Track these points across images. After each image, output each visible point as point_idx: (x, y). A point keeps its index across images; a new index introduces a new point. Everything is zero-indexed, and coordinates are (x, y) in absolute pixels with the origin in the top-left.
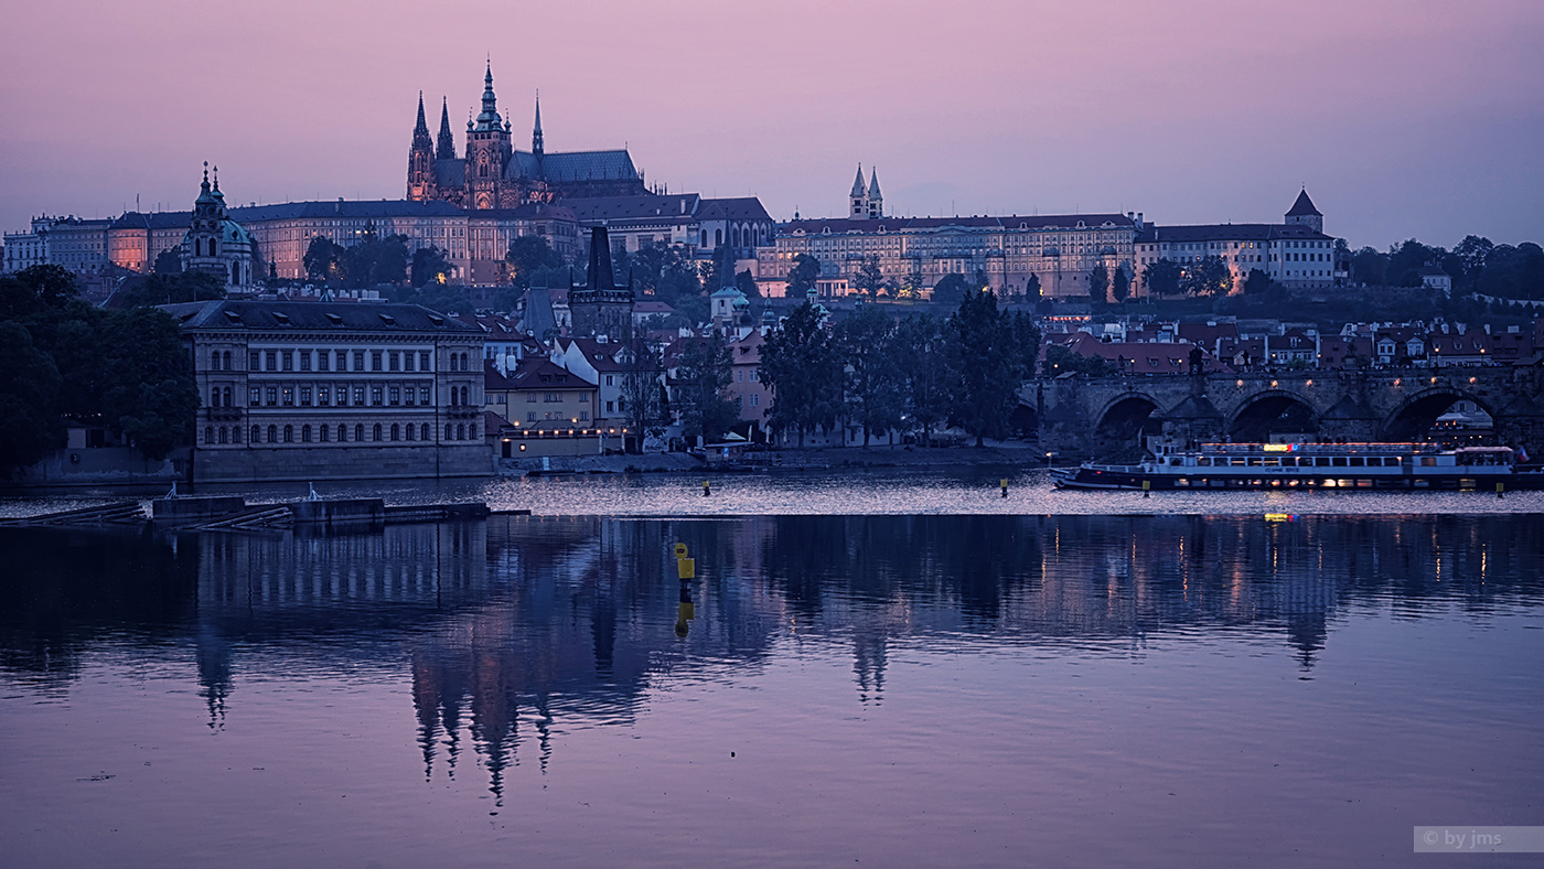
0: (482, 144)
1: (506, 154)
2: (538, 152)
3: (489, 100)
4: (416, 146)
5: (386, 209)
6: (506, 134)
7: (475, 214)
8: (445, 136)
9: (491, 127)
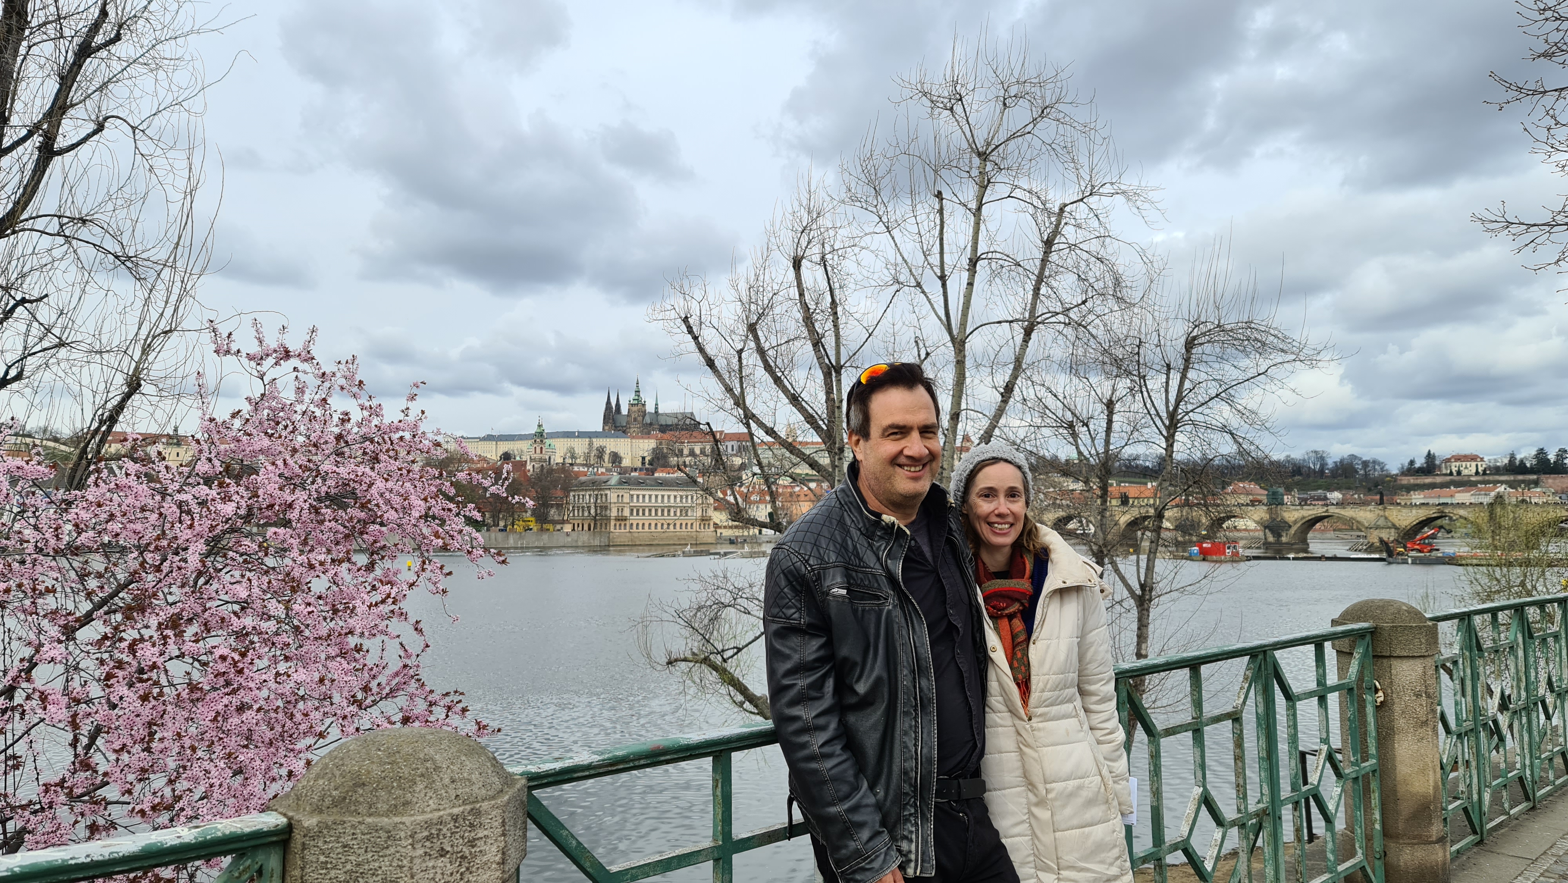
0: (635, 408)
1: (644, 413)
2: (656, 412)
3: (637, 392)
4: (606, 409)
5: (596, 435)
6: (644, 405)
7: (633, 438)
8: (618, 405)
9: (638, 403)
